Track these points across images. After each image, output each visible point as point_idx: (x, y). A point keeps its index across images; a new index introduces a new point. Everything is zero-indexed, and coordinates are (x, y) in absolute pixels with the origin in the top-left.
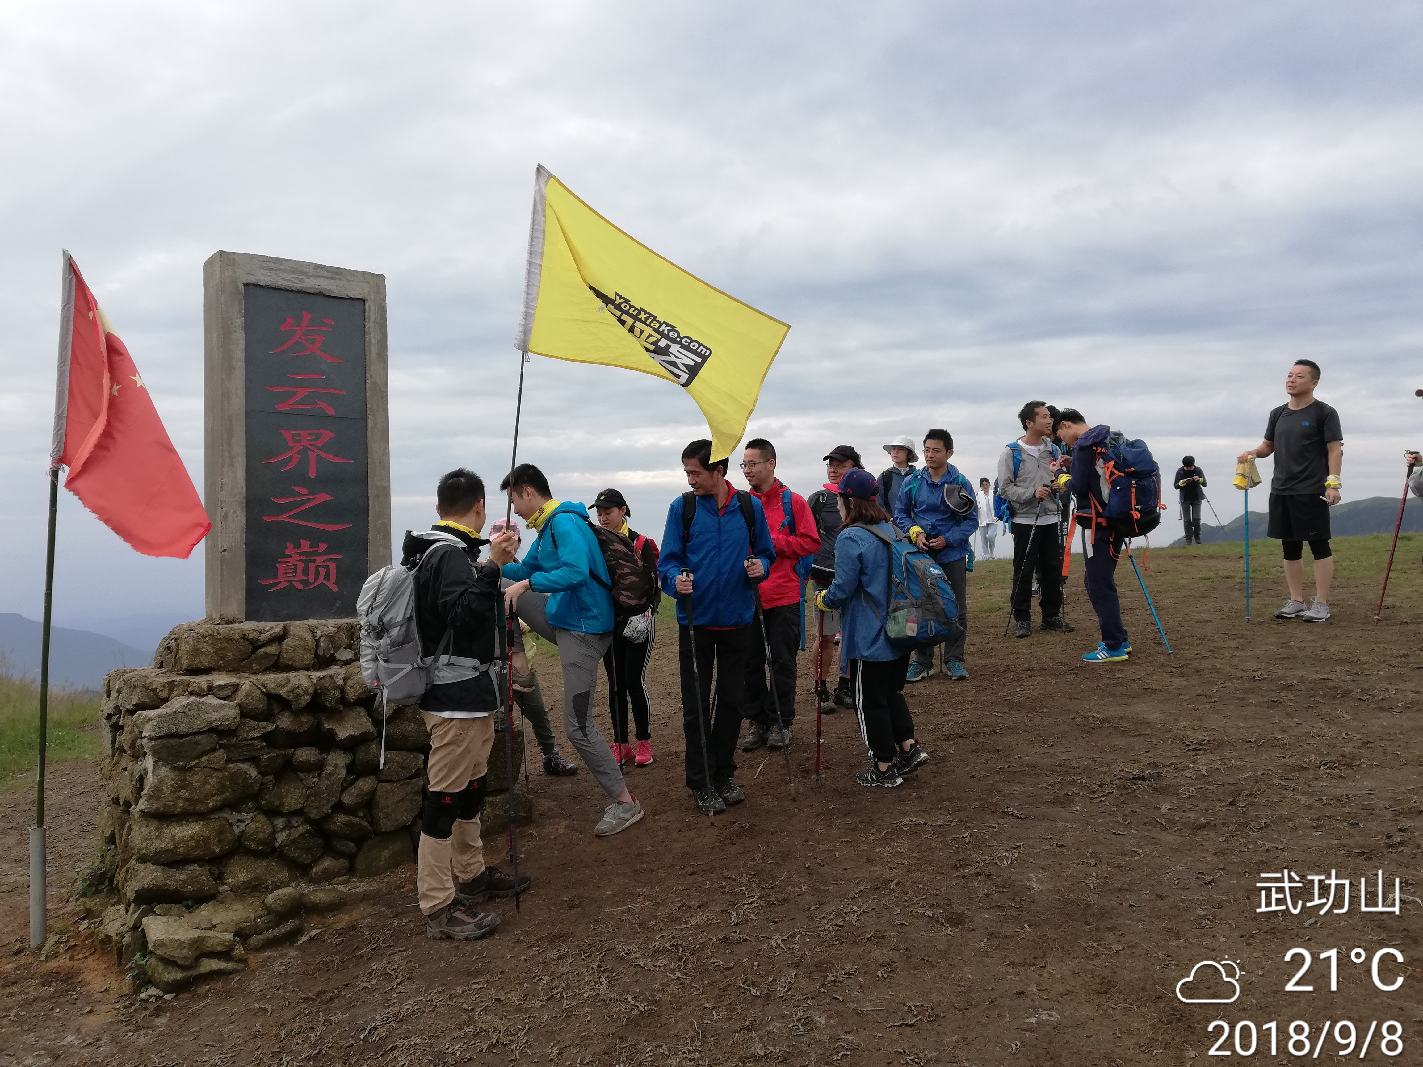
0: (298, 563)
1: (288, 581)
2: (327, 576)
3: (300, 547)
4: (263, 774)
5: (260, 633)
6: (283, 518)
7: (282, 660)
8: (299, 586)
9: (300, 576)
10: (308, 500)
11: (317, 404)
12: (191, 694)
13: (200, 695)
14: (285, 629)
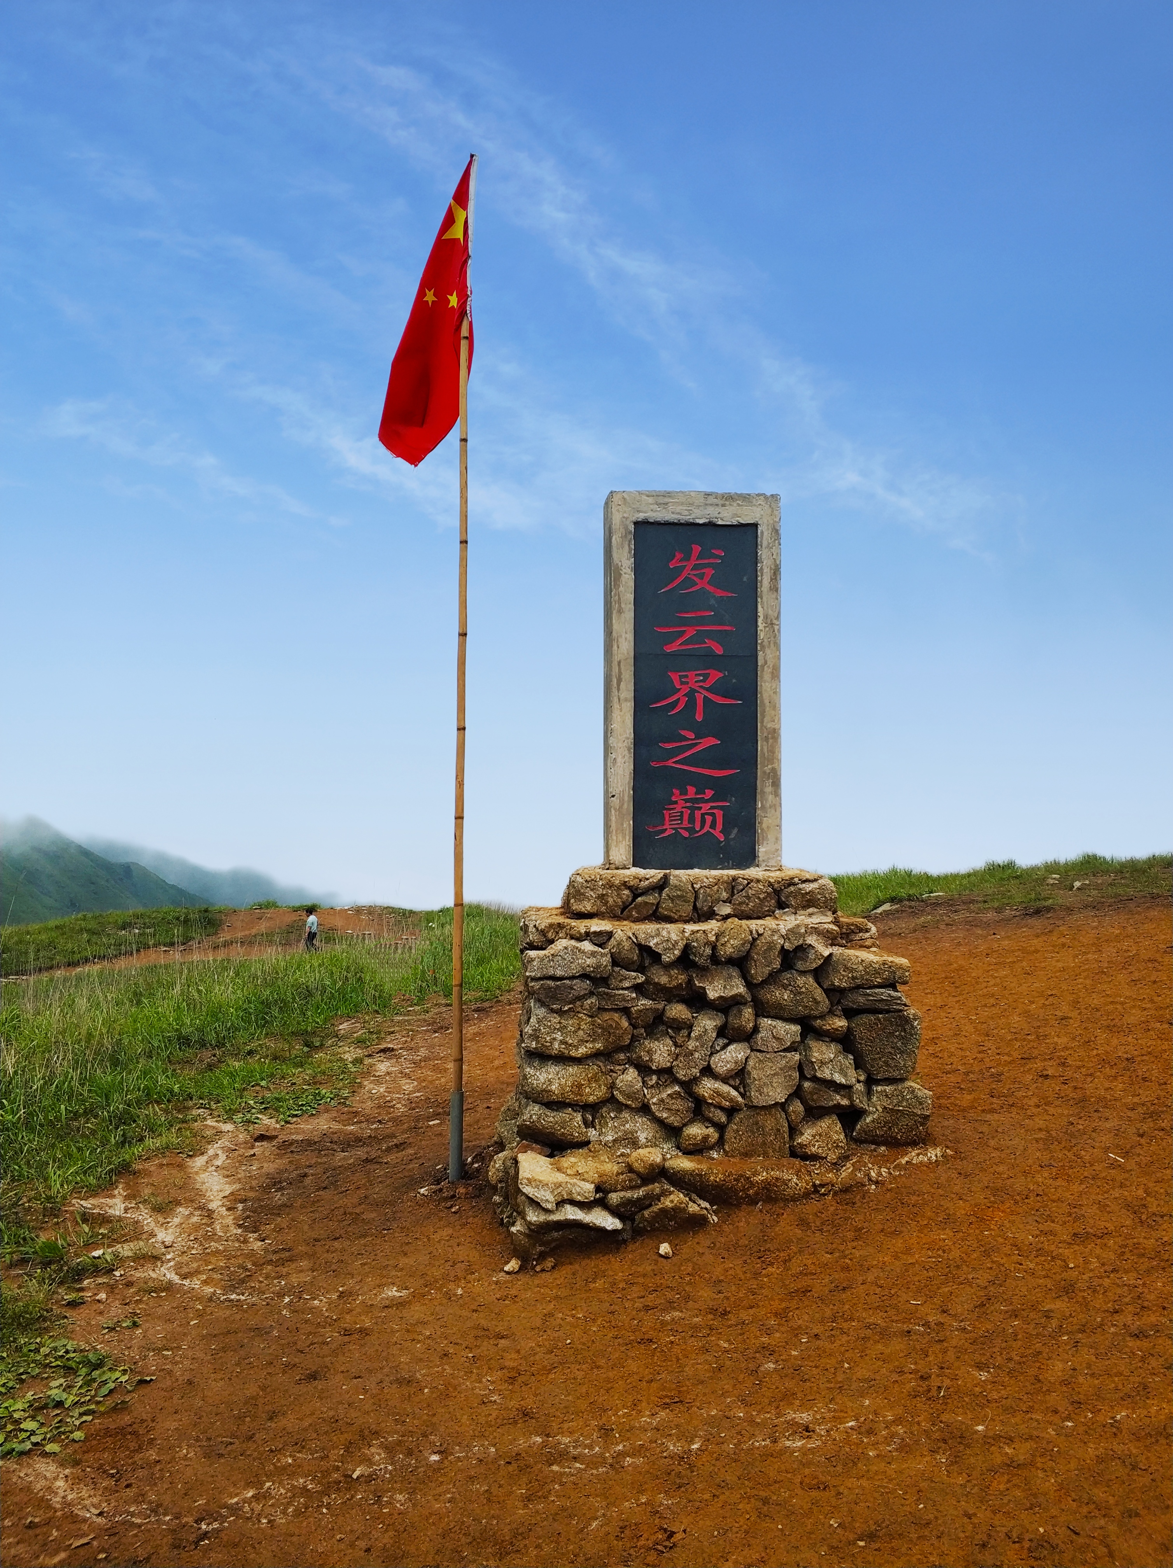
0: (683, 810)
1: (674, 829)
2: (713, 825)
3: (686, 794)
4: (634, 1026)
5: (640, 881)
6: (670, 763)
7: (660, 910)
8: (686, 834)
9: (686, 824)
10: (696, 744)
11: (706, 643)
12: (572, 938)
13: (579, 939)
14: (666, 878)
